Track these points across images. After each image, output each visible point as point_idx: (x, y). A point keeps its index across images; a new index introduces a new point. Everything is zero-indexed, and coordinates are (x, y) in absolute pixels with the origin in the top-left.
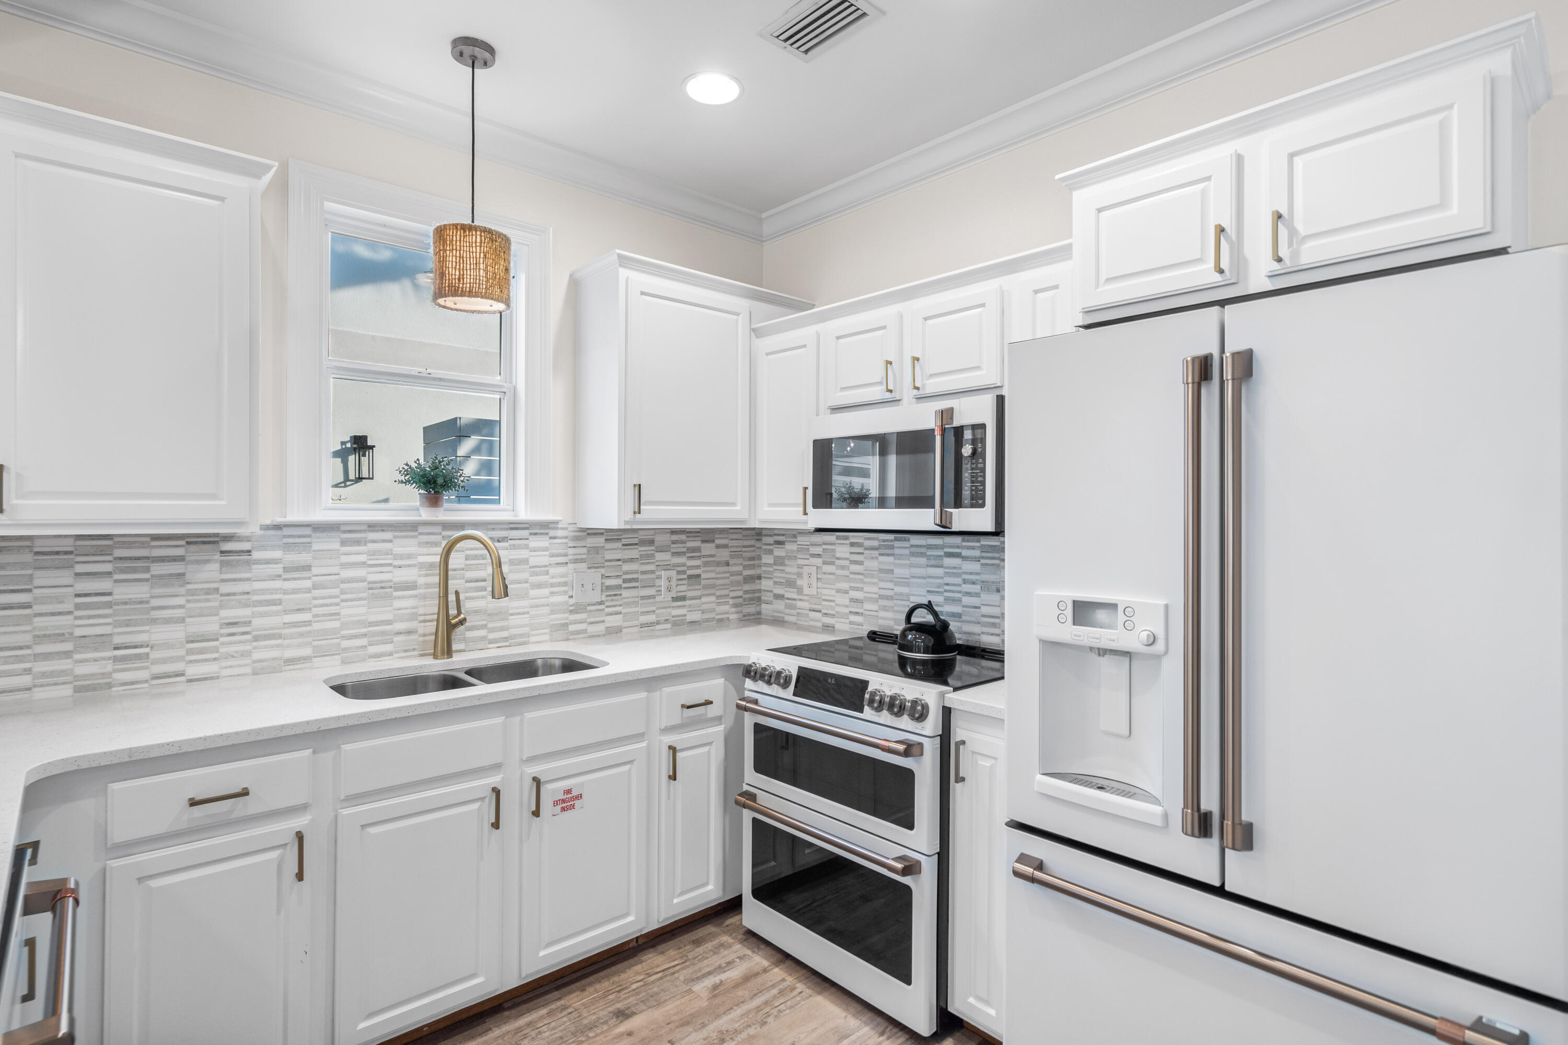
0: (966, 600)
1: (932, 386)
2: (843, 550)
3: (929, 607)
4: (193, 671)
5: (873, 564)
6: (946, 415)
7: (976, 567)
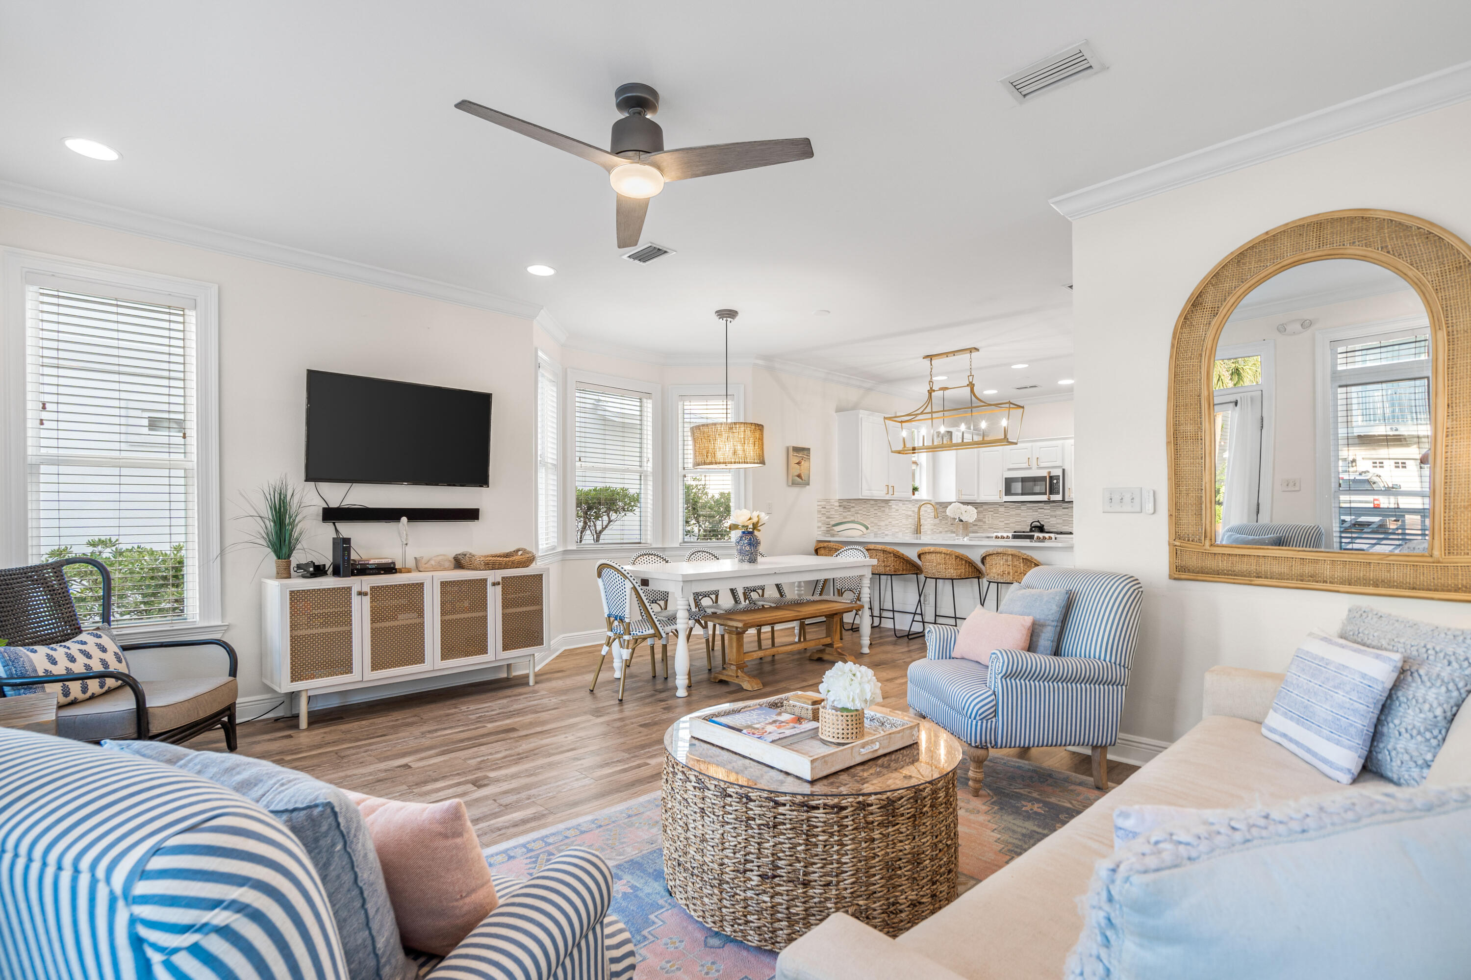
0: (1046, 520)
1: (1042, 465)
2: (1002, 509)
3: (1038, 521)
4: (886, 532)
5: (1014, 513)
6: (1049, 473)
7: (1049, 511)
